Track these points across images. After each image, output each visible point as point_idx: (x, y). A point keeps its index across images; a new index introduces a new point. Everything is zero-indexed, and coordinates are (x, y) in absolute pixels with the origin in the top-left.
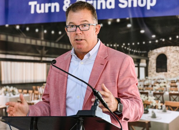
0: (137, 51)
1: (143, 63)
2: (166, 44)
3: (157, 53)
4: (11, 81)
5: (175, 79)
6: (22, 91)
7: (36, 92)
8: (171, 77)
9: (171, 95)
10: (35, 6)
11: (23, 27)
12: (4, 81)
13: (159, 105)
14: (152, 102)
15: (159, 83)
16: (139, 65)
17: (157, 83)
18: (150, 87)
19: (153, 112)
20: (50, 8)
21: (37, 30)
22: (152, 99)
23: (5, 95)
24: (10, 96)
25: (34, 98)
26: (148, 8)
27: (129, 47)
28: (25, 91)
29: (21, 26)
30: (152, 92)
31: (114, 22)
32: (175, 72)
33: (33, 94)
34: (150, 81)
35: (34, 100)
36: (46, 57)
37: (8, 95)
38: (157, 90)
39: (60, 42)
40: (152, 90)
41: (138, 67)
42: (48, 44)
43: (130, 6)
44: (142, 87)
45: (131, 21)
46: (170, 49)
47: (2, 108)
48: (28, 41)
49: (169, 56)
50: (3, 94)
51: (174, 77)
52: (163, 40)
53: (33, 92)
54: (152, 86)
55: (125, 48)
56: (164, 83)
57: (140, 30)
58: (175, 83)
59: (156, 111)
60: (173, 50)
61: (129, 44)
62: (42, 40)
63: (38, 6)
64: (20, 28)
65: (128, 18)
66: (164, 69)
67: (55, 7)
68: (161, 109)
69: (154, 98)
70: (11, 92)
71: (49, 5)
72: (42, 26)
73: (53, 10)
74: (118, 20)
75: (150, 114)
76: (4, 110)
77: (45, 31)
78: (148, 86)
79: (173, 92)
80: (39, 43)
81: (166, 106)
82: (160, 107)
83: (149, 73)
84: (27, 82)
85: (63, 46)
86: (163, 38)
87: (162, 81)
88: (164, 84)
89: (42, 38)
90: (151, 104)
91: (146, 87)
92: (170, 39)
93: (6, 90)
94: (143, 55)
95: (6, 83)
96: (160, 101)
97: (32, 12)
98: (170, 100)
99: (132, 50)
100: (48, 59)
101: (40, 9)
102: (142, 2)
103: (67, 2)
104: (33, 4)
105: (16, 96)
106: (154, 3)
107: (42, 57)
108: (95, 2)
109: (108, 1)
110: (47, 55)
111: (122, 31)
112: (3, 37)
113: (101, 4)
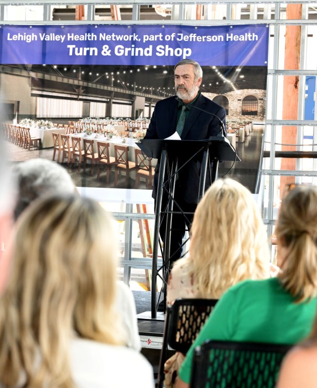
4: (47, 115)
6: (58, 125)
7: (72, 126)
10: (74, 49)
11: (60, 68)
12: (39, 115)
20: (88, 52)
21: (75, 71)
23: (40, 128)
24: (45, 129)
26: (184, 58)
27: (165, 91)
28: (61, 125)
31: (151, 69)
33: (69, 128)
35: (69, 133)
36: (83, 96)
37: (43, 128)
39: (97, 83)
42: (85, 84)
43: (167, 55)
48: (66, 81)
50: (38, 127)
53: (69, 126)
55: (161, 91)
61: (164, 88)
62: (79, 80)
63: (77, 49)
64: (58, 68)
65: (164, 66)
67: (94, 51)
70: (45, 125)
71: (88, 49)
72: (80, 68)
73: (91, 54)
74: (155, 67)
76: (38, 141)
77: (83, 73)
80: (76, 82)
84: (63, 117)
85: (100, 87)
89: (80, 79)
92: (204, 86)
93: (41, 124)
95: (41, 117)
97: (71, 54)
100: (85, 98)
101: (79, 52)
102: (178, 52)
103: (106, 48)
104: (71, 47)
105: (51, 129)
106: (189, 54)
107: (78, 95)
108: (133, 49)
109: (146, 49)
110: (84, 94)
111: (158, 77)
112: (40, 75)
113: (139, 51)
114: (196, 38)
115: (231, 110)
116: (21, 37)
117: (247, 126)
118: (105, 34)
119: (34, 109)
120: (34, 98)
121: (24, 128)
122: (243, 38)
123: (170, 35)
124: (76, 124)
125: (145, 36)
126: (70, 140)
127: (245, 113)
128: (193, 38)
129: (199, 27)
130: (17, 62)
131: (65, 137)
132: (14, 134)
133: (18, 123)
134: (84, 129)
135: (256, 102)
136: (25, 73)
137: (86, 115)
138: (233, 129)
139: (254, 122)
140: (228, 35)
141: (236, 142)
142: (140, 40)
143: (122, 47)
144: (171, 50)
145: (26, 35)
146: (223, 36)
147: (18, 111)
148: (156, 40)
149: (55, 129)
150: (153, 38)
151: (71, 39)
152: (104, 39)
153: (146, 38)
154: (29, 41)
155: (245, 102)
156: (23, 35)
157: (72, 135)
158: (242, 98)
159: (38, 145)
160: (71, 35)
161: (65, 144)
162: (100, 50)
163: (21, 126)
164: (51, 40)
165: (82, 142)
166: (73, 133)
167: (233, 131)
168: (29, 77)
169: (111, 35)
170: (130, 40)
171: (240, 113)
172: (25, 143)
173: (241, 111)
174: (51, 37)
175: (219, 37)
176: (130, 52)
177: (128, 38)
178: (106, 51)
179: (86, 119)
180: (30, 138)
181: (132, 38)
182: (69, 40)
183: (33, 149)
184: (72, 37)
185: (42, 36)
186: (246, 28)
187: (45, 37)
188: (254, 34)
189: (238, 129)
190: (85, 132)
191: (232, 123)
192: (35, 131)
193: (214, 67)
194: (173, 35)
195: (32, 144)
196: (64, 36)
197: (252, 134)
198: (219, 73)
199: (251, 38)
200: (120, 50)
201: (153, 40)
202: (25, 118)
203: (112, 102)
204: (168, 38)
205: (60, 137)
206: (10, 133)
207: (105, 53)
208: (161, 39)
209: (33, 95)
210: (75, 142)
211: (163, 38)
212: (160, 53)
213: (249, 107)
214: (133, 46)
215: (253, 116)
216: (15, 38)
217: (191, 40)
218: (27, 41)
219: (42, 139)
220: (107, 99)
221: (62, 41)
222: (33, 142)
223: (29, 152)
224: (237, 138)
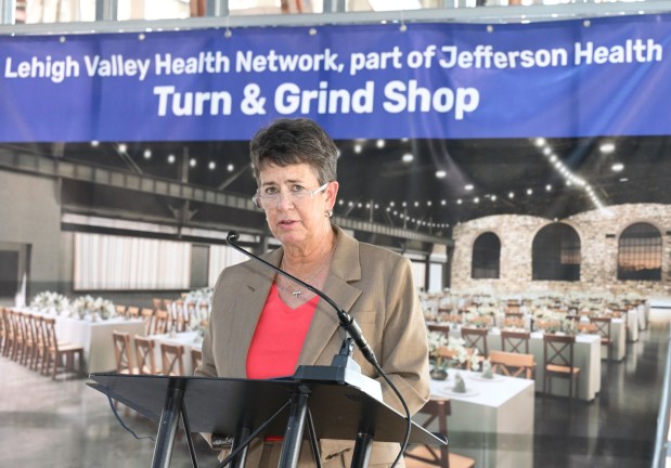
0: (424, 223)
1: (439, 254)
2: (501, 209)
3: (475, 229)
4: (99, 284)
5: (519, 297)
6: (126, 310)
7: (162, 314)
8: (508, 292)
9: (505, 335)
10: (170, 97)
11: (135, 151)
12: (81, 283)
13: (475, 359)
14: (457, 353)
15: (478, 306)
16: (428, 257)
17: (473, 304)
18: (454, 313)
19: (457, 377)
20: (207, 104)
21: (171, 159)
22: (457, 346)
23: (82, 317)
24: (94, 320)
25: (156, 329)
26: (459, 116)
27: (406, 211)
28: (134, 310)
29: (130, 145)
30: (459, 327)
31: (370, 149)
32: (519, 280)
33: (154, 318)
34: (454, 298)
35: (155, 334)
36: (191, 227)
37: (89, 317)
38: (472, 322)
39: (229, 191)
40: (460, 322)
41: (427, 262)
42: (199, 195)
43: (412, 108)
44: (433, 314)
45: (414, 146)
46: (509, 222)
47: (73, 351)
48: (147, 186)
49: (507, 238)
50: (77, 316)
51: (517, 292)
52: (494, 198)
53: (154, 314)
54: (460, 312)
55: (395, 213)
56: (491, 305)
57: (435, 170)
58: (518, 306)
59: (465, 374)
60: (516, 225)
61: (404, 204)
62: (182, 185)
63: (177, 97)
64: (129, 151)
65: (405, 139)
66: (493, 272)
67: (221, 102)
68: (480, 370)
69: (462, 341)
70: (96, 311)
71: (206, 96)
72: (186, 150)
73: (214, 111)
74: (381, 144)
75: (451, 381)
76: (77, 355)
77: (193, 163)
78: (448, 311)
79: (510, 330)
80: (175, 190)
81: (493, 363)
82: (476, 367)
83: (454, 279)
84: (139, 287)
85: (237, 203)
86: (492, 193)
87: (486, 300)
88: (489, 309)
89: (185, 180)
90: (454, 357)
91: (443, 314)
92: (511, 195)
93: (86, 306)
94: (440, 234)
95: (86, 287)
96: (476, 351)
97: (162, 111)
98: (503, 349)
99: (413, 220)
100: (196, 233)
101: (182, 105)
102: (443, 100)
103: (252, 92)
104: (162, 92)
105: (111, 321)
106: (473, 106)
107: (180, 226)
108: (323, 94)
109: (359, 94)
110: (196, 223)
111: (389, 173)
112: (84, 173)
113: (340, 100)
114: (492, 58)
115: (587, 265)
116: (38, 69)
117: (632, 312)
118: (250, 54)
119: (67, 265)
120: (68, 235)
121: (41, 319)
122: (618, 55)
123: (422, 50)
124: (173, 308)
125: (354, 57)
126: (157, 351)
127: (625, 274)
128: (483, 59)
129: (497, 27)
130: (28, 136)
131: (145, 344)
132: (16, 334)
133: (28, 303)
134: (194, 322)
135: (659, 240)
136: (46, 167)
137: (198, 281)
138: (593, 320)
139: (652, 301)
140: (578, 46)
141: (603, 361)
142: (341, 68)
143: (294, 88)
144: (425, 93)
145: (52, 62)
146: (566, 49)
147: (28, 270)
148: (384, 66)
149: (120, 320)
150: (376, 61)
151: (163, 69)
152: (248, 69)
153: (358, 62)
154: (58, 78)
155: (627, 241)
156: (45, 62)
157: (161, 338)
158: (617, 229)
159: (77, 366)
160: (163, 59)
161: (144, 363)
162: (238, 99)
163: (34, 311)
164: (115, 73)
165: (186, 358)
166: (166, 331)
167: (593, 326)
168: (54, 178)
169: (266, 54)
170: (316, 68)
171: (612, 273)
172: (44, 362)
173: (615, 267)
174: (116, 66)
175: (555, 52)
176: (314, 103)
177: (309, 62)
178: (253, 103)
179: (199, 293)
180: (56, 346)
181: (322, 63)
182: (158, 72)
183: (64, 376)
184: (167, 64)
185: (92, 62)
186: (630, 26)
187: (98, 67)
188: (650, 42)
189: (607, 321)
190: (195, 329)
191: (591, 305)
192: (70, 327)
193: (540, 142)
194: (430, 52)
195: (59, 363)
196: (148, 62)
197: (646, 336)
198: (553, 159)
199: (644, 53)
200: (289, 99)
201: (376, 66)
202: (44, 291)
203: (266, 246)
204: (415, 59)
205: (132, 345)
206: (8, 332)
207: (250, 106)
208: (397, 65)
209: (66, 227)
210: (170, 357)
211: (403, 60)
212: (395, 103)
213: (637, 256)
214: (324, 85)
215: (650, 283)
216: (24, 70)
217: (478, 65)
218: (54, 80)
219: (87, 349)
220: (255, 235)
221: (142, 77)
222: (65, 357)
223: (54, 386)
224: (605, 348)
